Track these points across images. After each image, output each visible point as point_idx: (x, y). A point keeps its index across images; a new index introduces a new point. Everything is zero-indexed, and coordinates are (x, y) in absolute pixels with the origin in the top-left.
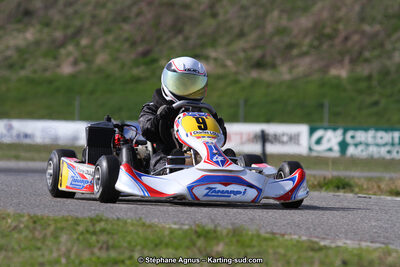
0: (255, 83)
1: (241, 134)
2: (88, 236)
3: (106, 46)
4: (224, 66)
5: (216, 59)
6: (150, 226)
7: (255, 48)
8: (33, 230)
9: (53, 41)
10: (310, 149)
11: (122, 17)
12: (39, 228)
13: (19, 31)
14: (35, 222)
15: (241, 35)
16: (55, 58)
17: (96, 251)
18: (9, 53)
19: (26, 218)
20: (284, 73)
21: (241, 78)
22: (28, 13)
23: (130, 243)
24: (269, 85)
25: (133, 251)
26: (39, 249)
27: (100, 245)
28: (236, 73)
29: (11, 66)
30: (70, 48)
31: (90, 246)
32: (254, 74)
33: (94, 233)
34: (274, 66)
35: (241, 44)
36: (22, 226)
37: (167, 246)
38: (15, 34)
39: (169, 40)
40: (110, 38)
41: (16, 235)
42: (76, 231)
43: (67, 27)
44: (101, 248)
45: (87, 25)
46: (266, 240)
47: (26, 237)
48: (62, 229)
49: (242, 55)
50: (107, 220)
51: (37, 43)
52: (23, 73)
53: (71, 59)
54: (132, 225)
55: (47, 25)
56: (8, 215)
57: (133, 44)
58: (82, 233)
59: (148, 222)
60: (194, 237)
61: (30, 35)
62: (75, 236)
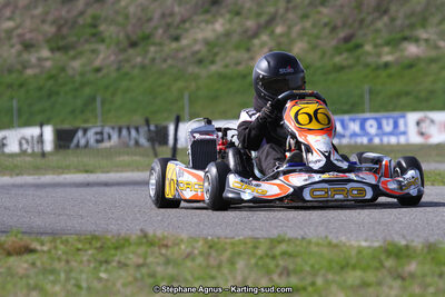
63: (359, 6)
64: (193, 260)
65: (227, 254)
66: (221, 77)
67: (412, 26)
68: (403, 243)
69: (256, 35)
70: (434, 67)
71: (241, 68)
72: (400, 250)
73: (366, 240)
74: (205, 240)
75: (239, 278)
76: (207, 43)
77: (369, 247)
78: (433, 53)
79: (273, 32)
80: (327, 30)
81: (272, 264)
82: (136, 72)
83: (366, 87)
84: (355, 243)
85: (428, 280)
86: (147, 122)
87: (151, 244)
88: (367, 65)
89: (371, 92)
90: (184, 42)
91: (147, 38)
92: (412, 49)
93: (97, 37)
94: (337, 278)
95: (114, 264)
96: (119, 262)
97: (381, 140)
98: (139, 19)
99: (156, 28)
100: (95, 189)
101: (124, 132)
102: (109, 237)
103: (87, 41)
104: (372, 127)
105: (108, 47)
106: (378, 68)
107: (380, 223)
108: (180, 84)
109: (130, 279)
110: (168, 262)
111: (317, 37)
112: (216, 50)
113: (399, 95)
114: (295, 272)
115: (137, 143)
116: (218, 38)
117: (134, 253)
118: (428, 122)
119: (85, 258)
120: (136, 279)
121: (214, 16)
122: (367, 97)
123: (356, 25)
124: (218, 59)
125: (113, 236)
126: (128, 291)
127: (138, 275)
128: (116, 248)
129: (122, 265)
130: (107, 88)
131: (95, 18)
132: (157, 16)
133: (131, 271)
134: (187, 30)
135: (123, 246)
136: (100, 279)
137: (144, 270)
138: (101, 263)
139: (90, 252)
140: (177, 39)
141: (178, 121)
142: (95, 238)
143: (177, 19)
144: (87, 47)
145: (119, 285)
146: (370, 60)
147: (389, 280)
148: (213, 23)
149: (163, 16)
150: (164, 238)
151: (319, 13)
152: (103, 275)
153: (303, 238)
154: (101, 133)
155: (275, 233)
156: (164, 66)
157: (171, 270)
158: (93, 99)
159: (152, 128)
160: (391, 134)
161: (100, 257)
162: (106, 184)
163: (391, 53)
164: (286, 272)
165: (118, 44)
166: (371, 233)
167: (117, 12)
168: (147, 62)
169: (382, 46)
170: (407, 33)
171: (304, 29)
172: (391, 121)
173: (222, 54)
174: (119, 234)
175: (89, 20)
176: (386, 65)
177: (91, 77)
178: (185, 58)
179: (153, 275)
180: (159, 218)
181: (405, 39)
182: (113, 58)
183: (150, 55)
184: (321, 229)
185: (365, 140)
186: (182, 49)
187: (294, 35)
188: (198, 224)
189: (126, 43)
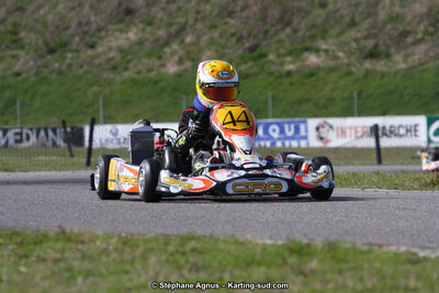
0: (368, 74)
1: (356, 128)
2: (178, 256)
3: (212, 42)
4: (336, 58)
5: (326, 51)
6: (243, 243)
7: (366, 37)
8: (121, 252)
9: (157, 40)
10: (429, 141)
11: (227, 12)
12: (127, 249)
13: (121, 31)
14: (124, 243)
15: (353, 24)
16: (160, 57)
17: (185, 272)
18: (112, 55)
19: (115, 240)
20: (399, 62)
21: (354, 69)
22: (129, 12)
23: (220, 263)
24: (383, 76)
25: (223, 271)
26: (127, 272)
27: (188, 266)
28: (348, 65)
29: (115, 68)
30: (175, 46)
31: (178, 268)
32: (368, 65)
33: (184, 254)
34: (388, 56)
35: (353, 33)
36: (111, 248)
37: (259, 264)
38: (117, 34)
39: (276, 33)
40: (216, 34)
41: (104, 258)
42: (165, 251)
43: (170, 25)
44: (190, 270)
45: (191, 22)
46: (362, 253)
47: (114, 260)
48: (152, 250)
49: (354, 45)
50: (198, 238)
51: (140, 43)
52: (127, 74)
53: (176, 58)
54: (225, 242)
55: (150, 24)
56: (97, 237)
57: (240, 39)
58: (172, 254)
59: (241, 239)
60: (286, 254)
61: (132, 35)
62: (164, 257)
63: (264, 18)
64: (108, 255)
65: (140, 250)
66: (134, 82)
67: (313, 37)
68: (305, 241)
69: (167, 44)
70: (333, 76)
71: (153, 74)
72: (302, 248)
73: (270, 238)
74: (119, 236)
75: (152, 273)
76: (121, 50)
77: (273, 245)
78: (332, 63)
79: (183, 41)
80: (234, 40)
81: (182, 260)
82: (54, 76)
83: (270, 94)
84: (260, 242)
85: (329, 276)
86: (64, 124)
87: (69, 240)
88: (271, 74)
89: (274, 99)
90: (100, 49)
91: (64, 45)
92: (313, 59)
93: (18, 43)
94: (244, 274)
95: (33, 259)
96: (38, 257)
97: (283, 144)
98: (58, 27)
99: (73, 36)
100: (15, 187)
101: (42, 133)
102: (29, 232)
103: (7, 47)
104: (274, 132)
105: (27, 54)
106: (280, 76)
107: (282, 222)
108: (96, 89)
109: (49, 273)
110: (84, 257)
111: (224, 47)
112: (129, 57)
113: (300, 102)
114: (204, 268)
115: (54, 144)
116: (131, 46)
117: (52, 248)
118: (327, 127)
119: (6, 253)
120: (54, 273)
121: (128, 26)
122: (270, 103)
123: (261, 36)
124: (131, 66)
125: (33, 232)
126: (46, 284)
127: (56, 269)
128: (36, 243)
129: (41, 260)
130: (26, 91)
131: (15, 25)
132: (74, 24)
133: (50, 265)
134: (102, 38)
135: (41, 242)
136: (20, 273)
137: (62, 265)
138: (21, 257)
139: (11, 247)
140: (92, 46)
141: (93, 123)
142: (15, 233)
143: (94, 27)
144: (8, 52)
145: (37, 278)
146: (273, 68)
147: (292, 277)
148: (127, 32)
149: (80, 24)
150: (80, 234)
151: (226, 23)
152: (23, 269)
153: (211, 236)
154: (21, 134)
155: (185, 231)
156: (81, 71)
157: (87, 265)
158: (13, 102)
159: (69, 129)
160: (292, 138)
161: (20, 251)
162: (25, 183)
163: (293, 63)
164: (196, 268)
165: (37, 50)
166: (275, 231)
167: (36, 21)
168: (64, 67)
169: (285, 55)
170: (308, 44)
171: (211, 38)
172: (292, 127)
173: (135, 62)
174: (38, 231)
175: (9, 27)
176: (289, 74)
177: (11, 80)
178: (100, 64)
179: (70, 269)
180: (76, 215)
181: (306, 49)
182: (32, 63)
183: (68, 61)
184: (227, 227)
185: (268, 144)
186: (98, 56)
187: (202, 44)
188: (113, 221)
189: (45, 50)
